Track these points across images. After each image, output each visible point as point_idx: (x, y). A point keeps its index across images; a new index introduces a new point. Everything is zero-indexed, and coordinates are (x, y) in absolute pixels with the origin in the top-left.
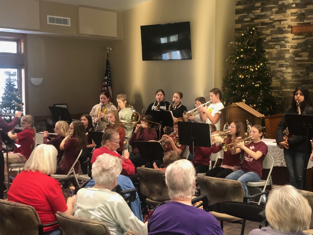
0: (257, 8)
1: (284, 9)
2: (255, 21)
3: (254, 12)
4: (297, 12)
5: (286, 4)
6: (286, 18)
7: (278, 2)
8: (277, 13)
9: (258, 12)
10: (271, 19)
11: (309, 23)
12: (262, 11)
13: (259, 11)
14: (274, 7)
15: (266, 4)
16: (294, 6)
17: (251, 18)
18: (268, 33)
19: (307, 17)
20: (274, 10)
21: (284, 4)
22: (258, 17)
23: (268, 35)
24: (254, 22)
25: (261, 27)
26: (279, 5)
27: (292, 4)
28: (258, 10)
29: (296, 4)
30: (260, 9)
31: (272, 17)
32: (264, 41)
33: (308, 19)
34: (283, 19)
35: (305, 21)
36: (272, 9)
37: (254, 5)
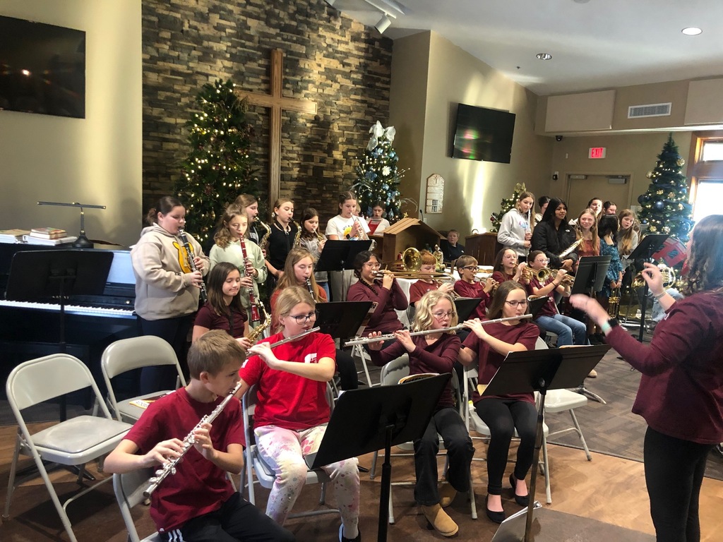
0: (164, 40)
1: (212, 56)
2: (160, 63)
3: (157, 45)
4: (232, 68)
5: (215, 49)
6: (217, 73)
7: (202, 42)
8: (200, 59)
9: (165, 48)
10: (189, 68)
11: (251, 90)
12: (173, 48)
13: (167, 47)
14: (195, 49)
15: (182, 39)
16: (228, 56)
17: (151, 56)
18: (186, 92)
19: (247, 78)
20: (194, 53)
21: (212, 48)
22: (165, 58)
23: (184, 95)
24: (156, 64)
25: (171, 77)
26: (204, 47)
27: (226, 52)
28: (166, 44)
29: (231, 54)
30: (169, 43)
31: (191, 65)
32: (179, 103)
33: (248, 82)
34: (211, 72)
35: (246, 86)
36: (191, 50)
37: (158, 34)
